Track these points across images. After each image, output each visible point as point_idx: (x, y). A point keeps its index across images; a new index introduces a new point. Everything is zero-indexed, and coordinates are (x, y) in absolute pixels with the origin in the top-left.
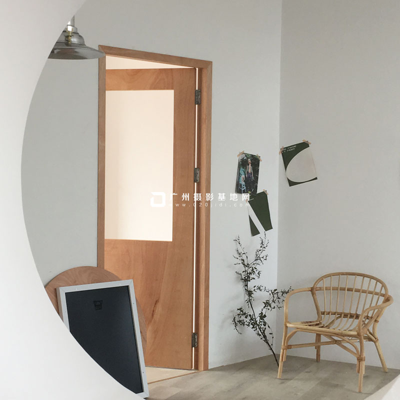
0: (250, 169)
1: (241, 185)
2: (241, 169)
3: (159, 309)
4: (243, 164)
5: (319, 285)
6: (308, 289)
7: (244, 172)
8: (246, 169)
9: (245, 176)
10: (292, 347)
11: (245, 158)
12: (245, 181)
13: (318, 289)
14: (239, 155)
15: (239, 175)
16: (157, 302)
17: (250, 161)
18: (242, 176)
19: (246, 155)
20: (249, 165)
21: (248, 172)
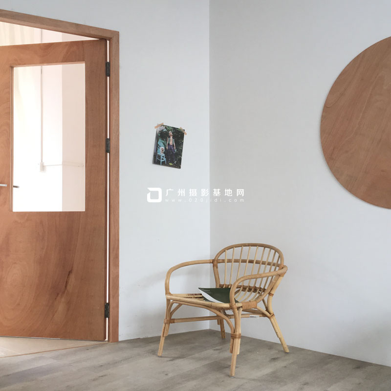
0: (171, 141)
1: (159, 157)
2: (160, 140)
3: (72, 279)
4: (162, 135)
5: (221, 257)
6: (209, 261)
7: (164, 144)
8: (167, 141)
9: (165, 148)
10: (175, 321)
11: (165, 130)
12: (164, 153)
13: (220, 261)
14: (156, 127)
15: (157, 146)
16: (70, 272)
17: (171, 134)
18: (161, 148)
19: (166, 127)
20: (170, 137)
21: (169, 144)
